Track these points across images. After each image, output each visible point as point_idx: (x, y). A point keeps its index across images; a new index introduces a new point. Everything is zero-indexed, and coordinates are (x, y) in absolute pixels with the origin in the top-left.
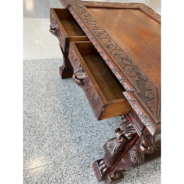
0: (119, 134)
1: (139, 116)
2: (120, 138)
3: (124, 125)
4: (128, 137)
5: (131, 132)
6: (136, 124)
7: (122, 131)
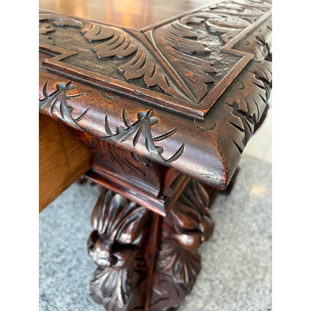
0: (102, 249)
1: (114, 139)
2: (114, 261)
3: (99, 212)
4: (133, 239)
5: (132, 218)
6: (131, 185)
7: (107, 235)
